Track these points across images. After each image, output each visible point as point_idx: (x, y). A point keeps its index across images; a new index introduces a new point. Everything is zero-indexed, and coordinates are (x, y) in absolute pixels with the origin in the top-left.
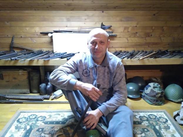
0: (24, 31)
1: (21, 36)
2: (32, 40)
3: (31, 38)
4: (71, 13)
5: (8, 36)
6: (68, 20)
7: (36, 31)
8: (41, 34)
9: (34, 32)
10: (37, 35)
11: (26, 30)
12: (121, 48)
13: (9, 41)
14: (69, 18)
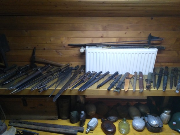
0: (47, 42)
1: (44, 48)
2: (57, 52)
3: (56, 50)
4: (109, 20)
5: (27, 47)
6: (105, 29)
7: (63, 43)
8: (68, 46)
9: (61, 43)
10: (64, 47)
11: (50, 40)
12: (168, 63)
13: (29, 53)
14: (106, 27)
